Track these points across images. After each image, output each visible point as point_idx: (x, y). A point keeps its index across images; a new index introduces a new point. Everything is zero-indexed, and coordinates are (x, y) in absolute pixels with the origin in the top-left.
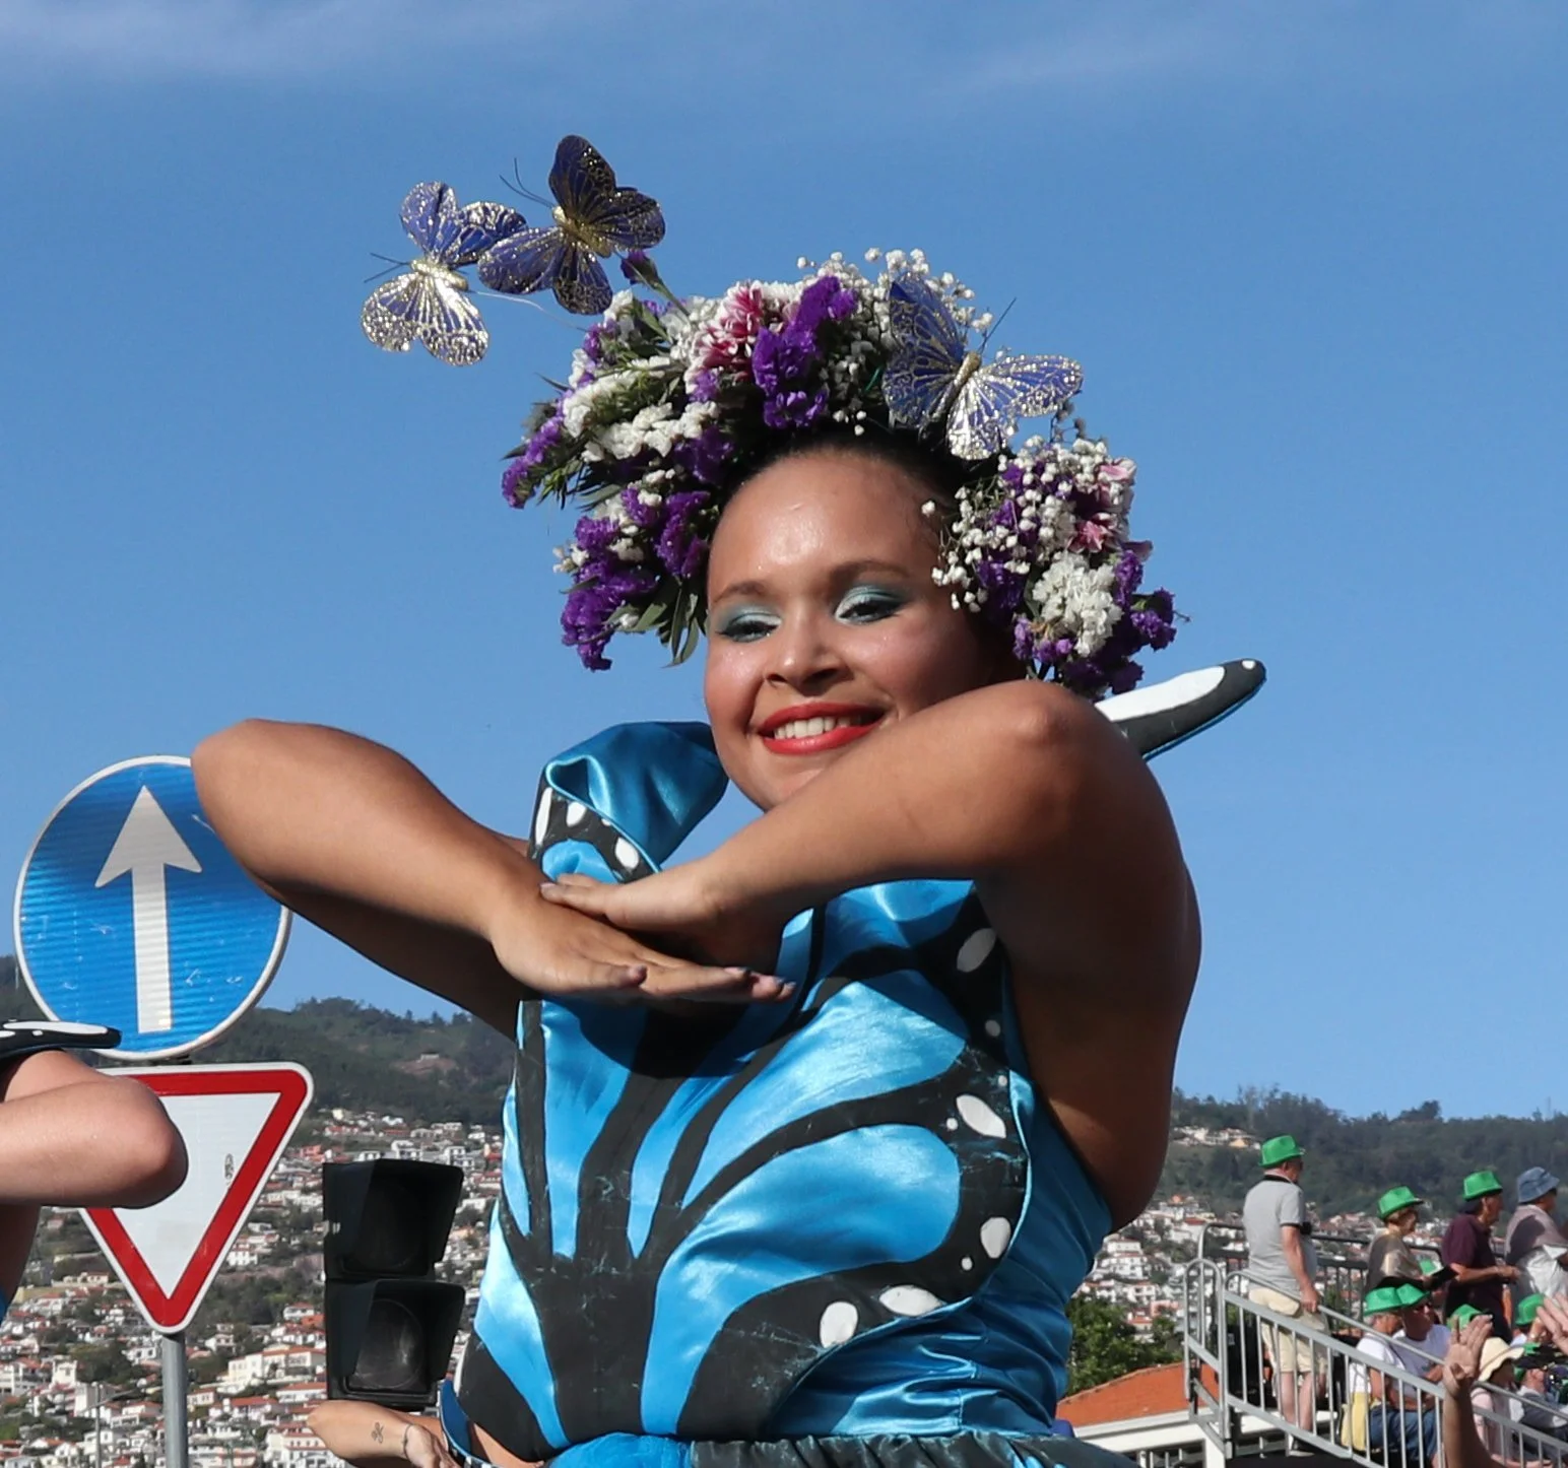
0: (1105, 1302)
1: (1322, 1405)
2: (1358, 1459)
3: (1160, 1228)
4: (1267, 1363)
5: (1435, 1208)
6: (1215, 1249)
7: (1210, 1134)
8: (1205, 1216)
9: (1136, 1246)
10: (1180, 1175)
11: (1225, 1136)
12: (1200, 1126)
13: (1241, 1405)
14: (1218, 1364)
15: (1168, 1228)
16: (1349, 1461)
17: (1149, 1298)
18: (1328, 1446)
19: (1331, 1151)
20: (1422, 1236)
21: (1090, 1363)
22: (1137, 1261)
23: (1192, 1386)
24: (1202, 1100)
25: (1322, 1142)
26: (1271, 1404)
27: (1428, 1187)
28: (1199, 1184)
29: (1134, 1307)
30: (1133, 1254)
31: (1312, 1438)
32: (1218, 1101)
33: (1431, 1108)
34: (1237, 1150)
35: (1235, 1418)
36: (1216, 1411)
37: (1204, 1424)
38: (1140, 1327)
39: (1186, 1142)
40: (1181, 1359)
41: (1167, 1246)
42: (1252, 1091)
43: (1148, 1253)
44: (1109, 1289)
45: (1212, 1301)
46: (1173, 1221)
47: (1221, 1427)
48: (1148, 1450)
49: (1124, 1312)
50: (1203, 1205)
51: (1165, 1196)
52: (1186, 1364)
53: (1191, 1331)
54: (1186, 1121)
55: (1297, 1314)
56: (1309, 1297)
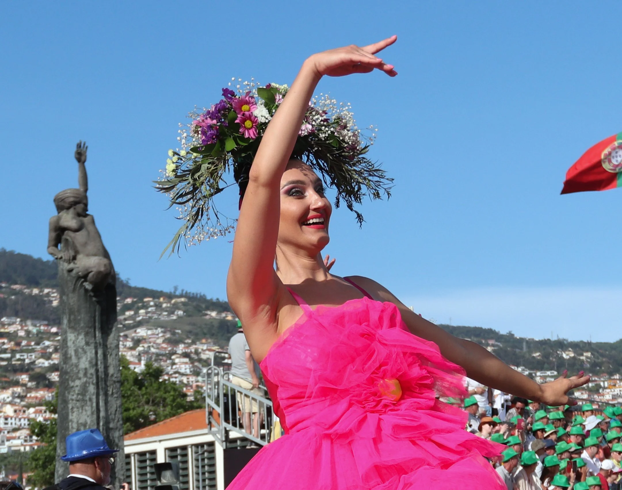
0: (174, 383)
1: (262, 427)
3: (197, 353)
4: (239, 410)
6: (219, 361)
7: (217, 314)
8: (216, 348)
9: (187, 360)
10: (205, 331)
11: (223, 315)
12: (213, 310)
13: (229, 427)
14: (220, 410)
15: (200, 353)
17: (192, 382)
21: (168, 409)
22: (187, 366)
23: (209, 419)
24: (214, 300)
26: (241, 426)
28: (213, 335)
29: (187, 385)
30: (186, 363)
31: (259, 441)
32: (220, 300)
34: (228, 321)
35: (227, 432)
36: (219, 429)
37: (214, 434)
38: (189, 394)
39: (208, 317)
40: (205, 407)
41: (200, 360)
43: (192, 363)
44: (176, 378)
45: (218, 383)
46: (202, 350)
47: (221, 436)
48: (192, 445)
49: (182, 388)
50: (215, 344)
51: (199, 340)
52: (207, 410)
53: (209, 396)
54: (207, 309)
55: (252, 389)
56: (255, 381)
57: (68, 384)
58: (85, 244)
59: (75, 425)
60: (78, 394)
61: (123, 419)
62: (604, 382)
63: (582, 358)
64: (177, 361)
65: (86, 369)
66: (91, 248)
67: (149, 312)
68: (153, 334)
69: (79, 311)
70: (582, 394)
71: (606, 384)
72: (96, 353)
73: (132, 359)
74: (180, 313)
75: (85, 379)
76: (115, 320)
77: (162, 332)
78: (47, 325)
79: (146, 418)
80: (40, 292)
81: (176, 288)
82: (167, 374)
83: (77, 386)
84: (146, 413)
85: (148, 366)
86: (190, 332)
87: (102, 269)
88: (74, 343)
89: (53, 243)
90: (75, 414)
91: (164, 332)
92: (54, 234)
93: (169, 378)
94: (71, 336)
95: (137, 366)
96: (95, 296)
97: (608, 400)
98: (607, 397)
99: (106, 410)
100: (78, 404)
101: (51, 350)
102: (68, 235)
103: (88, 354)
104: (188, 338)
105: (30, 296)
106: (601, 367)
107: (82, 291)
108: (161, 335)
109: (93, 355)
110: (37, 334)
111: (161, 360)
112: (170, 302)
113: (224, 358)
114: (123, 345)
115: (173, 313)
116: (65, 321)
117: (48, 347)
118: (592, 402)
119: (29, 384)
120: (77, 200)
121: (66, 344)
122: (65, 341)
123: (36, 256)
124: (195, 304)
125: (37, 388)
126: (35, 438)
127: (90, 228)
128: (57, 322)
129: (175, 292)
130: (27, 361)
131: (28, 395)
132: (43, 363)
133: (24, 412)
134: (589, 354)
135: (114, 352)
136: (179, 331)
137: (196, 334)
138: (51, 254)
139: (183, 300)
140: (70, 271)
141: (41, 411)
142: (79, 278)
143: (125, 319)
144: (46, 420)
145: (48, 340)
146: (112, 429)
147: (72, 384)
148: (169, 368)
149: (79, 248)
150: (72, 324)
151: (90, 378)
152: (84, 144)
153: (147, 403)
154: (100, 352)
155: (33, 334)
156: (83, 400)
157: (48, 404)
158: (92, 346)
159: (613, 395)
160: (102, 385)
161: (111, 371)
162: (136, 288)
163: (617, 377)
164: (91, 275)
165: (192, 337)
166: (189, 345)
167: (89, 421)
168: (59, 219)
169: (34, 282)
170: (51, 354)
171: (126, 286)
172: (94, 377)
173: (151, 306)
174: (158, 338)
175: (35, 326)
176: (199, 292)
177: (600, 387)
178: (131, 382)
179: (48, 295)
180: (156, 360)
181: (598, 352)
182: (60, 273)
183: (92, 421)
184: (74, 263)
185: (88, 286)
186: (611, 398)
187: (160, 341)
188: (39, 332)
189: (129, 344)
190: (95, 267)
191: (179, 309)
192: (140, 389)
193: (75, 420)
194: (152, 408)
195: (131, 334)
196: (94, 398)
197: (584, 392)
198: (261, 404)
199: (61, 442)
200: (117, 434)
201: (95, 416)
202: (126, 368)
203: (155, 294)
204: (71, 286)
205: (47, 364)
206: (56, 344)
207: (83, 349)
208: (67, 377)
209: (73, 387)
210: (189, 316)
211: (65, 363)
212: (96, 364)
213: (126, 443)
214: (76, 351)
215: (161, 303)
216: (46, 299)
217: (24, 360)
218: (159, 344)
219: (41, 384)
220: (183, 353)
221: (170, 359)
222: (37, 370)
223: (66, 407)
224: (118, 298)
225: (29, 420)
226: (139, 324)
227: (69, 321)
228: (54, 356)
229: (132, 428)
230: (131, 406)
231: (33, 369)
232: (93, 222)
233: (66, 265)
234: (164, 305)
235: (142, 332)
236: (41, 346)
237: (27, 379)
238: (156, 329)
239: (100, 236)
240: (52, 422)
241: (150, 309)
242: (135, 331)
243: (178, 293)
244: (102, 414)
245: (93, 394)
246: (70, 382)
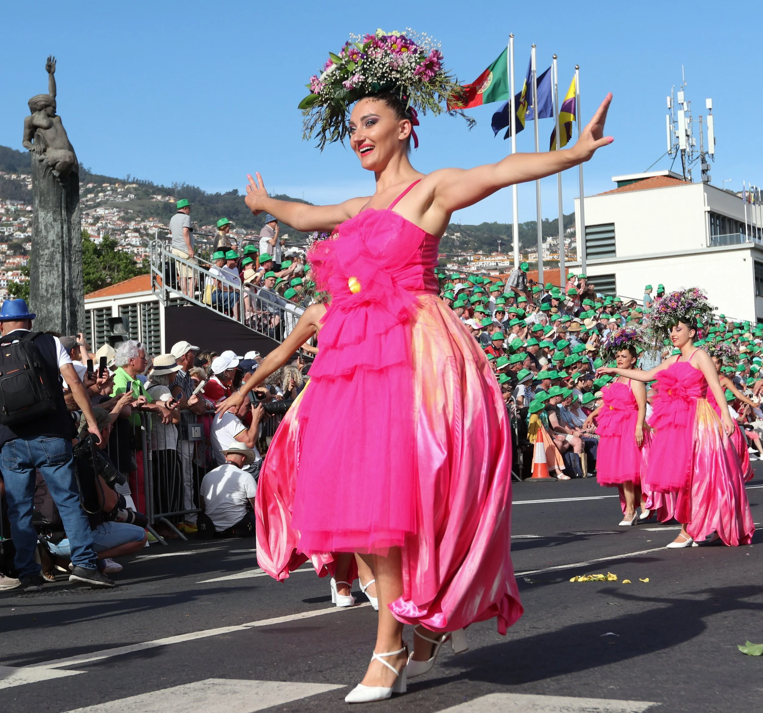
0: (127, 253)
1: (196, 289)
2: (208, 307)
3: (145, 228)
4: (178, 275)
5: (237, 224)
6: (162, 236)
7: (162, 198)
8: (160, 225)
9: (137, 234)
10: (152, 211)
11: (167, 198)
12: (159, 194)
13: (170, 289)
14: (162, 275)
15: (148, 229)
16: (206, 308)
17: (141, 252)
18: (198, 303)
19: (202, 205)
20: (232, 233)
21: (121, 274)
22: (137, 239)
23: (153, 282)
24: (160, 186)
25: (199, 201)
26: (179, 289)
27: (234, 217)
28: (158, 214)
29: (137, 255)
30: (136, 237)
31: (193, 300)
32: (165, 186)
33: (236, 191)
34: (171, 203)
35: (168, 293)
36: (161, 291)
37: (157, 295)
38: (139, 261)
39: (154, 200)
40: (150, 273)
41: (148, 235)
42: (176, 184)
43: (141, 237)
44: (128, 248)
45: (160, 254)
46: (150, 226)
47: (163, 296)
48: (141, 303)
49: (133, 257)
50: (160, 222)
51: (147, 218)
52: (152, 275)
53: (154, 264)
54: (154, 193)
55: (188, 259)
56: (191, 253)
57: (39, 253)
58: (54, 139)
59: (44, 286)
60: (47, 261)
61: (84, 281)
62: (470, 256)
63: (453, 237)
64: (129, 235)
65: (53, 240)
66: (58, 142)
67: (107, 195)
68: (109, 213)
69: (48, 193)
70: (453, 265)
71: (472, 259)
72: (62, 228)
73: (92, 233)
74: (132, 196)
75: (53, 249)
76: (78, 201)
77: (117, 211)
78: (24, 204)
79: (103, 281)
80: (17, 177)
81: (129, 177)
82: (121, 245)
83: (46, 254)
84: (103, 277)
85: (105, 239)
86: (140, 212)
87: (68, 160)
88: (44, 219)
89: (27, 138)
90: (44, 277)
91: (119, 212)
92: (28, 131)
93: (123, 249)
94: (41, 214)
95: (96, 239)
96: (61, 182)
97: (473, 271)
98: (473, 269)
99: (70, 274)
100: (47, 269)
101: (26, 225)
102: (40, 132)
103: (56, 228)
104: (138, 216)
105: (10, 180)
106: (468, 245)
107: (51, 177)
108: (116, 214)
109: (60, 230)
110: (15, 212)
111: (116, 234)
112: (124, 188)
113: (167, 234)
114: (85, 221)
115: (126, 196)
116: (37, 202)
117: (24, 222)
118: (461, 273)
119: (8, 252)
120: (47, 103)
121: (38, 220)
122: (36, 217)
123: (14, 148)
124: (144, 189)
125: (14, 255)
126: (12, 296)
127: (58, 126)
128: (30, 202)
129: (128, 180)
130: (6, 234)
131: (7, 261)
132: (20, 235)
133: (4, 274)
134: (459, 234)
135: (77, 228)
136: (132, 211)
137: (145, 214)
138: (26, 147)
139: (134, 186)
140: (41, 161)
141: (17, 274)
142: (48, 167)
143: (87, 201)
144: (21, 281)
145: (24, 216)
146: (74, 289)
147: (42, 253)
148: (123, 241)
149: (49, 142)
150: (43, 204)
151: (57, 248)
152: (54, 59)
153: (104, 268)
154: (65, 227)
155: (12, 212)
156: (51, 266)
157: (23, 269)
158: (59, 222)
159: (478, 267)
160: (66, 253)
161: (74, 242)
162: (96, 176)
163: (481, 252)
164: (58, 164)
165: (141, 216)
166: (139, 222)
167: (55, 283)
168: (32, 118)
169: (12, 169)
170: (26, 228)
171: (87, 174)
172: (61, 247)
173: (109, 190)
174: (114, 217)
175: (13, 205)
176: (147, 180)
177: (468, 261)
178: (91, 251)
179: (24, 180)
180: (112, 234)
181: (465, 233)
182: (33, 163)
183: (58, 283)
184: (44, 155)
185: (56, 173)
186: (476, 269)
187: (115, 219)
188: (16, 210)
189: (90, 220)
190: (61, 158)
191: (131, 193)
192: (98, 257)
193: (45, 282)
194: (108, 273)
195: (92, 212)
196: (60, 263)
197: (455, 264)
198: (195, 271)
199: (32, 300)
200: (78, 294)
201: (61, 279)
202: (87, 240)
203: (112, 181)
204: (42, 173)
205: (22, 236)
206: (30, 219)
207: (51, 224)
208: (38, 247)
209: (43, 255)
210: (139, 199)
211: (36, 235)
212: (62, 237)
213: (86, 301)
214: (45, 226)
215: (117, 188)
216: (22, 183)
217: (4, 233)
218: (115, 221)
219: (18, 252)
220: (134, 229)
221: (124, 233)
222: (15, 241)
223: (37, 271)
224: (80, 184)
225: (7, 281)
226: (99, 205)
227: (40, 202)
228: (28, 229)
229: (92, 289)
230: (91, 271)
231: (11, 240)
232: (61, 121)
233: (38, 156)
234: (119, 190)
235: (101, 211)
236: (18, 221)
237: (6, 248)
238: (112, 209)
239: (66, 133)
240: (26, 283)
241: (107, 193)
242: (96, 210)
243: (130, 180)
244: (67, 277)
245: (59, 262)
246: (40, 251)
